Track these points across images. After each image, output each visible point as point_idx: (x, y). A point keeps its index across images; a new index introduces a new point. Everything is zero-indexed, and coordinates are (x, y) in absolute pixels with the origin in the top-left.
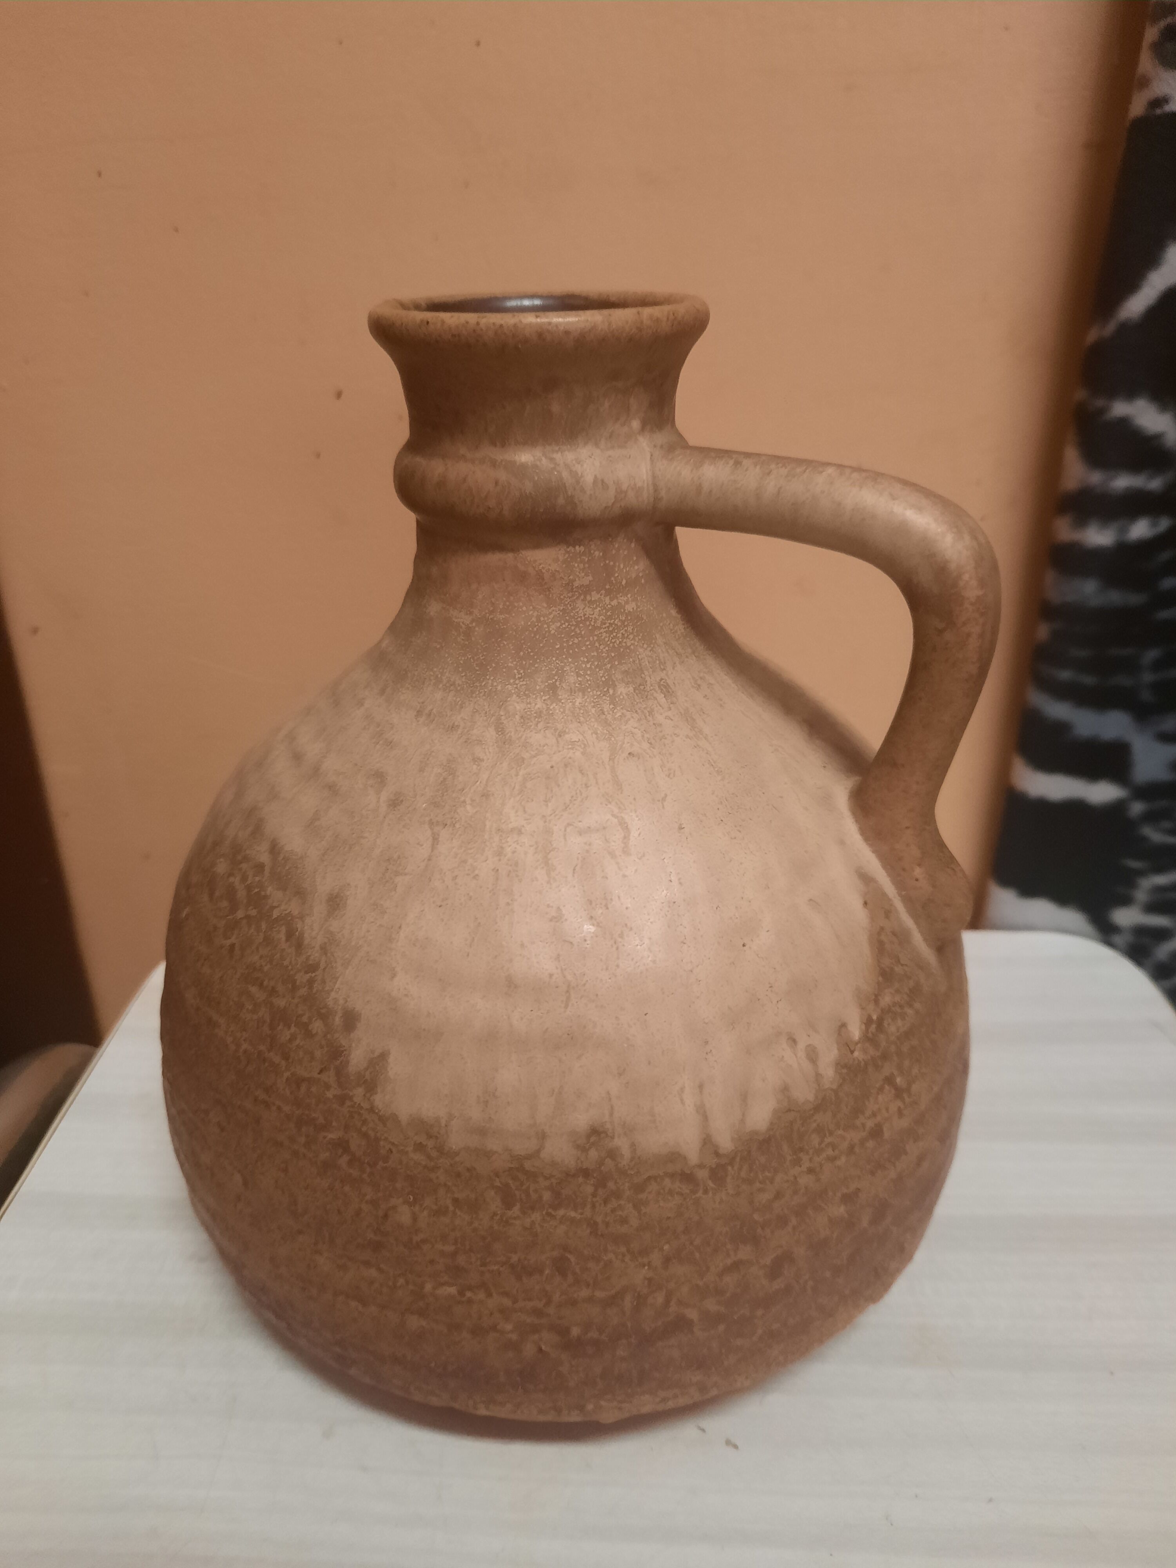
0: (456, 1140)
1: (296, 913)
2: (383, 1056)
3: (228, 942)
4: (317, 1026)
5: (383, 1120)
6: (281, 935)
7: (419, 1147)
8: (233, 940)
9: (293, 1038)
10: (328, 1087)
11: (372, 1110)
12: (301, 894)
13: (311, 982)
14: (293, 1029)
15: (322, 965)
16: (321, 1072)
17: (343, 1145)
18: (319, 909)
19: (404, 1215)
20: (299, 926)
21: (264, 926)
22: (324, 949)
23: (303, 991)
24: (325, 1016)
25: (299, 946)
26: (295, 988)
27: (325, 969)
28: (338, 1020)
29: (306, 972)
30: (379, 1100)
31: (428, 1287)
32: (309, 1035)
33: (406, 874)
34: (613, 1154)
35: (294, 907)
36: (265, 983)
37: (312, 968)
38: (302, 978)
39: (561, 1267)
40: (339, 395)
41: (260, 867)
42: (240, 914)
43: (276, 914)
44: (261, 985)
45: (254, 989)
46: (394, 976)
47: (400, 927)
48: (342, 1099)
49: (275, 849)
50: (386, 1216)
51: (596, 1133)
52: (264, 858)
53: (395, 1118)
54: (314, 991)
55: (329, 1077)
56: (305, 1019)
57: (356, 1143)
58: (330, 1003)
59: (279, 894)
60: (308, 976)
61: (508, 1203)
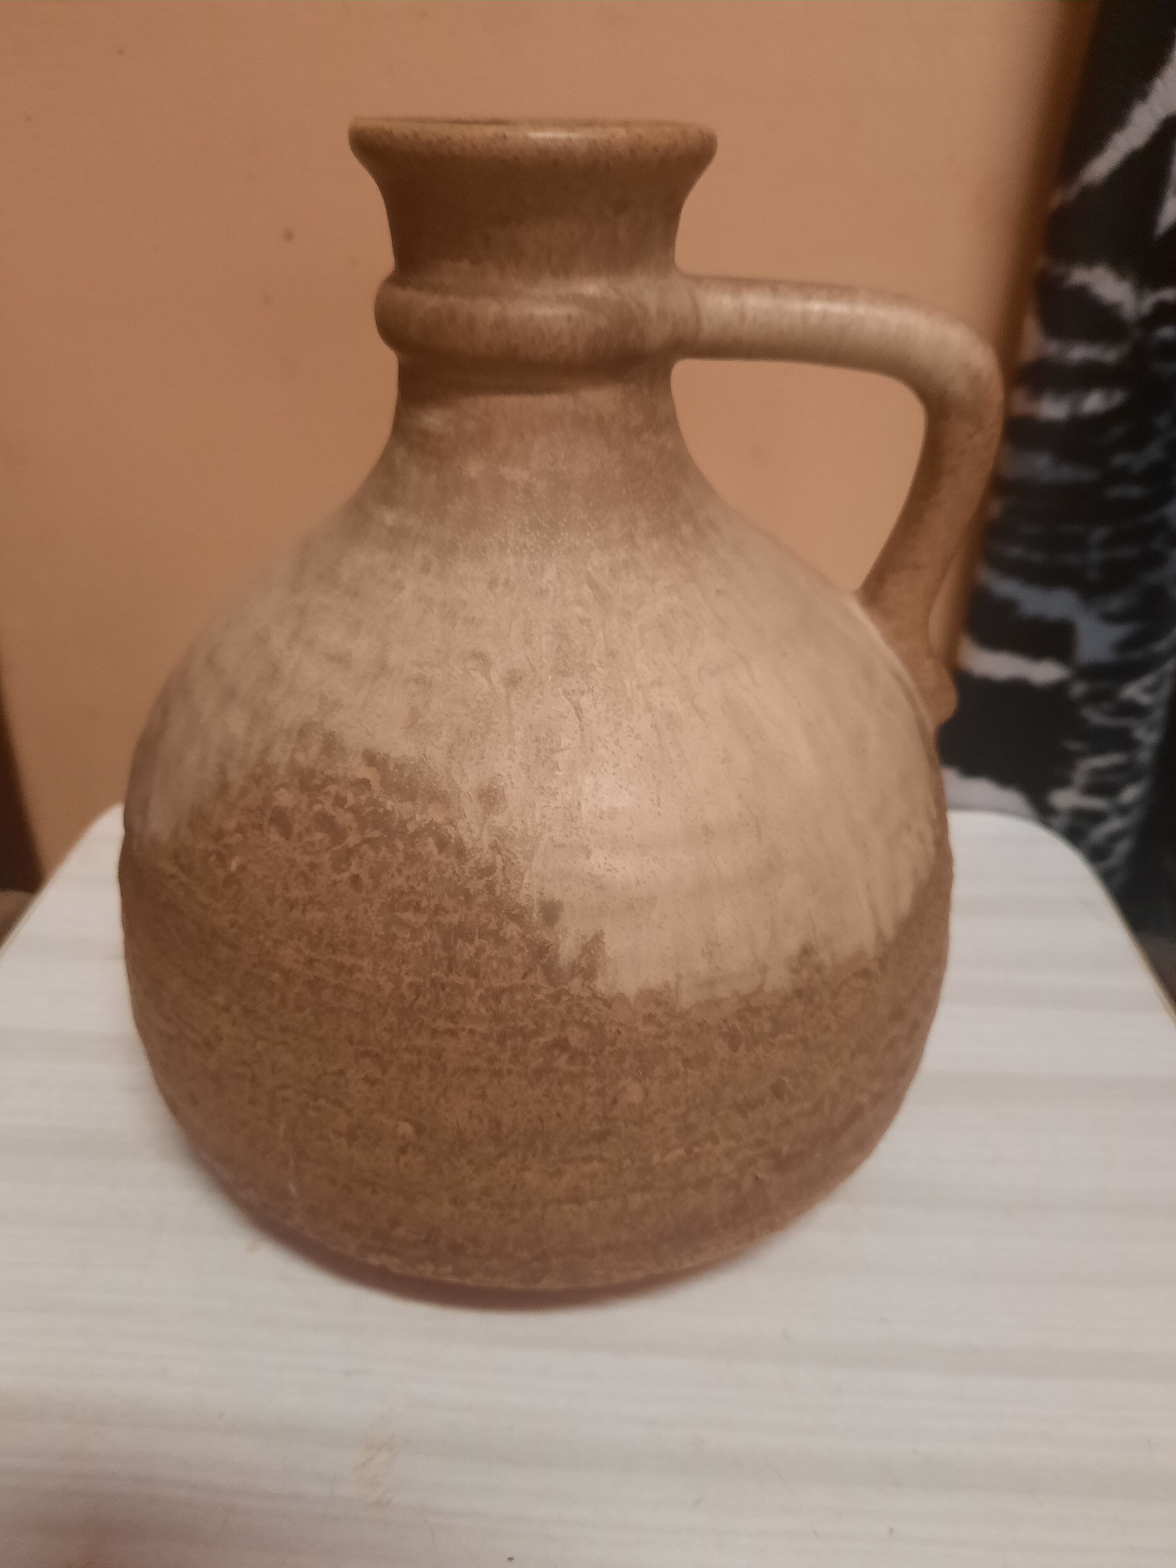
0: (686, 1000)
1: (440, 819)
2: (598, 938)
3: (346, 876)
4: (512, 930)
5: (608, 1003)
6: (431, 845)
7: (649, 1018)
8: (353, 869)
9: (479, 952)
10: (536, 989)
11: (595, 997)
12: (436, 797)
13: (490, 887)
14: (477, 942)
15: (499, 864)
16: (525, 976)
17: (562, 1044)
18: (471, 810)
19: (634, 1093)
20: (451, 831)
21: (400, 845)
22: (495, 847)
23: (483, 898)
24: (518, 916)
25: (461, 852)
26: (469, 898)
27: (504, 869)
28: (536, 916)
29: (480, 878)
30: (600, 985)
31: (656, 1158)
32: (500, 940)
33: (562, 750)
34: (819, 968)
35: (435, 814)
36: (424, 904)
37: (490, 869)
38: (475, 885)
39: (778, 1091)
40: (289, 236)
41: (364, 784)
42: (352, 840)
43: (411, 828)
44: (418, 908)
45: (408, 916)
46: (588, 854)
47: (579, 804)
48: (556, 998)
49: (371, 759)
50: (615, 1101)
51: (806, 951)
52: (363, 772)
53: (622, 998)
54: (498, 893)
55: (538, 978)
56: (493, 926)
57: (576, 1037)
58: (523, 901)
59: (408, 806)
60: (483, 882)
61: (734, 1047)
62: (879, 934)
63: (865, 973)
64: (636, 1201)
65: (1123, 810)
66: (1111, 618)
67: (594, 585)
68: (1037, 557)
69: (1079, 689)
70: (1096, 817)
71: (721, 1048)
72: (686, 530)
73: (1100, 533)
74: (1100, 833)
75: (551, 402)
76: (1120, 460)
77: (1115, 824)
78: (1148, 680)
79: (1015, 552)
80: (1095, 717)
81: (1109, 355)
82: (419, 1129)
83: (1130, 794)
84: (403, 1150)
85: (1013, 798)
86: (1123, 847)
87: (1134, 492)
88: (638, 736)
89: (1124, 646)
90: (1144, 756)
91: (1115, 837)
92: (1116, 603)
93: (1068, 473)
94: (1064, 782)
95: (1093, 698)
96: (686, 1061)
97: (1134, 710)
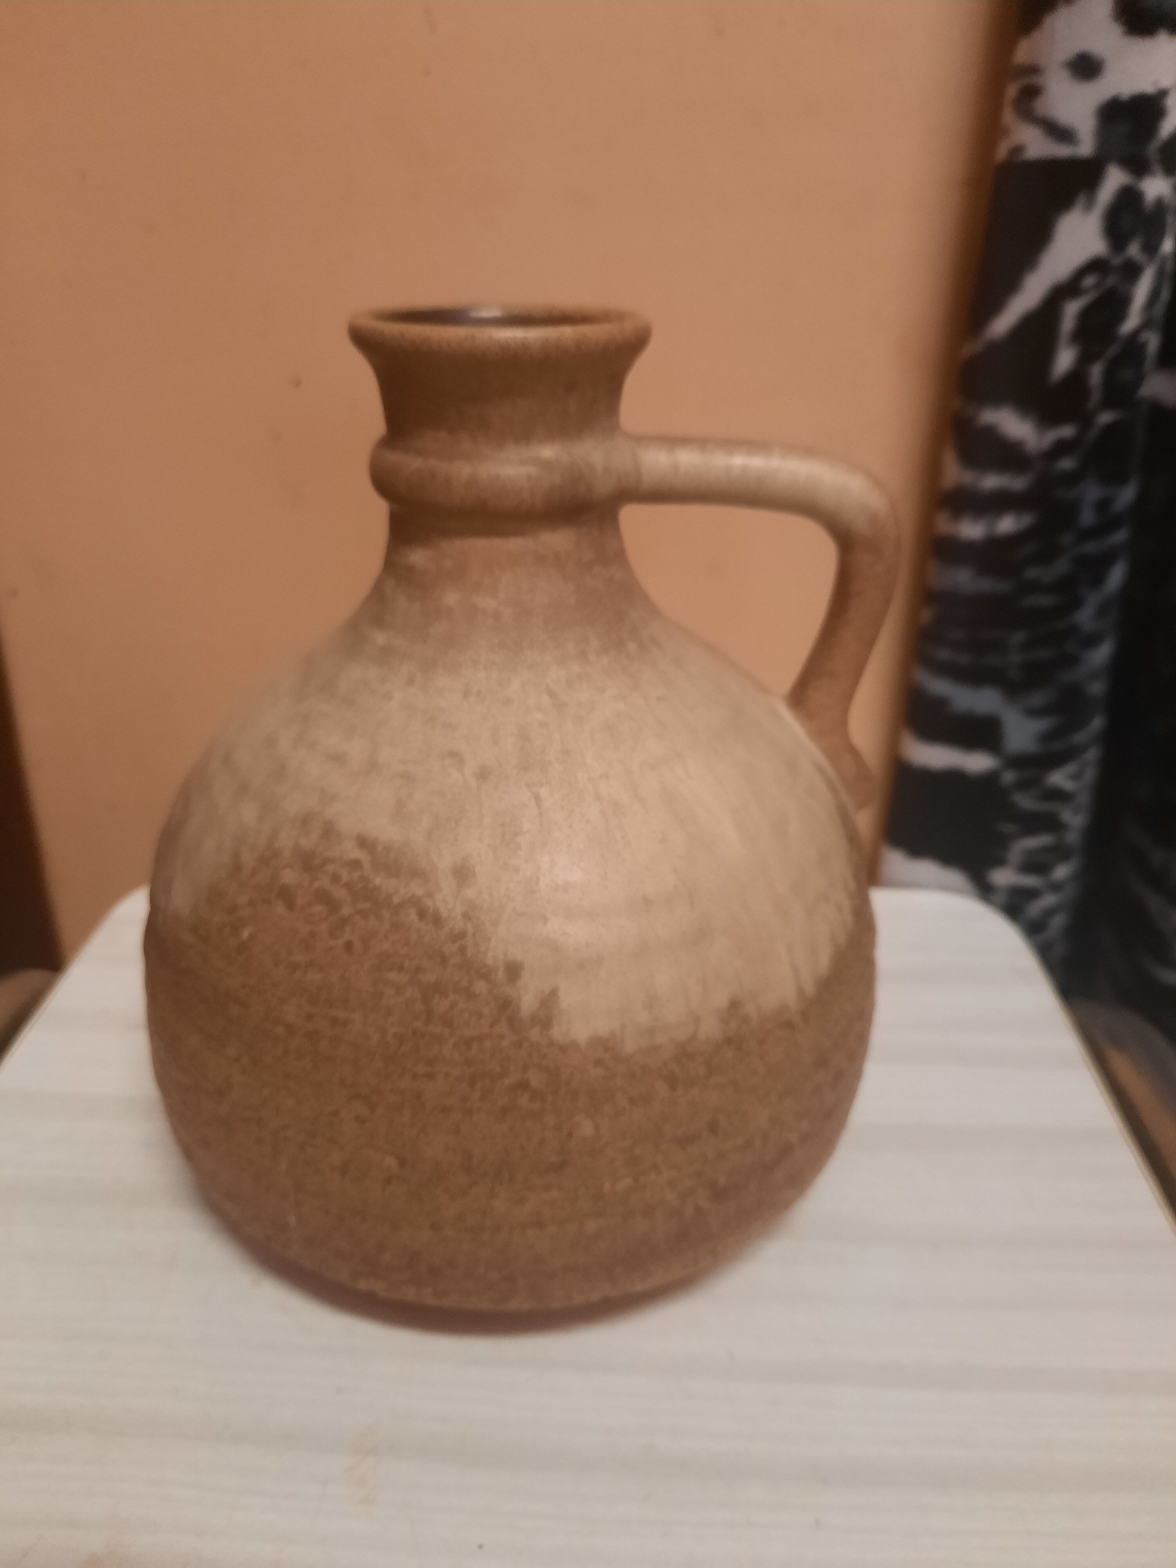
0: (630, 1046)
1: (420, 892)
2: (554, 993)
3: (341, 942)
4: (480, 986)
5: (563, 1049)
6: (412, 916)
7: (598, 1063)
8: (347, 936)
9: (453, 1006)
10: (502, 1037)
11: (551, 1043)
12: (418, 874)
13: (462, 950)
14: (452, 997)
15: (470, 929)
16: (492, 1026)
17: (523, 1085)
18: (446, 883)
19: (586, 1127)
20: (429, 902)
21: (386, 914)
22: (466, 916)
23: (455, 960)
24: (486, 974)
25: (437, 921)
26: (444, 960)
27: (474, 934)
28: (501, 975)
29: (454, 942)
30: (557, 1033)
31: (607, 1186)
32: (470, 995)
33: (524, 833)
34: (746, 1019)
35: (416, 889)
36: (407, 964)
37: (462, 935)
38: (450, 948)
39: (713, 1128)
41: (357, 863)
42: (346, 911)
43: (396, 900)
44: (401, 968)
45: (392, 975)
46: (546, 921)
47: (538, 879)
48: (519, 1045)
49: (363, 842)
50: (570, 1135)
51: (734, 1005)
52: (356, 853)
53: (574, 1044)
54: (469, 955)
55: (503, 1027)
56: (464, 983)
57: (536, 1079)
58: (489, 961)
59: (393, 882)
60: (457, 945)
61: (673, 1088)
62: (800, 991)
63: (789, 1025)
64: (591, 1226)
65: (1056, 887)
66: (1034, 713)
67: (552, 695)
68: (964, 659)
69: (1009, 777)
70: (1031, 894)
71: (662, 1090)
72: (632, 647)
73: (1018, 637)
74: (1036, 908)
75: (514, 544)
76: (1032, 573)
77: (1048, 900)
78: (1071, 768)
79: (944, 654)
80: (1025, 802)
81: (1016, 483)
82: (402, 1163)
83: (1062, 872)
84: (388, 1181)
85: (955, 877)
86: (1058, 922)
87: (1046, 601)
88: (588, 821)
89: (1047, 737)
90: (1072, 838)
91: (1049, 913)
92: (1037, 699)
93: (986, 585)
94: (1000, 862)
95: (1023, 785)
96: (632, 1101)
97: (1059, 795)
